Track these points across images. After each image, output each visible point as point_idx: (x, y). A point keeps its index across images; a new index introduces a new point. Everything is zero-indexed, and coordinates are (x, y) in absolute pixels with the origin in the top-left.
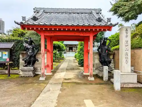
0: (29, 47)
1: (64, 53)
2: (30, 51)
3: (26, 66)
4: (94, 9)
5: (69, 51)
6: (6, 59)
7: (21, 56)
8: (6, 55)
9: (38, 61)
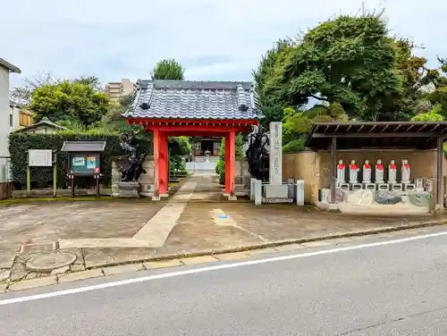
0: (131, 148)
1: (187, 161)
2: (133, 156)
3: (126, 181)
4: (242, 83)
5: (202, 154)
6: (93, 170)
7: (114, 164)
8: (92, 162)
9: (145, 173)
